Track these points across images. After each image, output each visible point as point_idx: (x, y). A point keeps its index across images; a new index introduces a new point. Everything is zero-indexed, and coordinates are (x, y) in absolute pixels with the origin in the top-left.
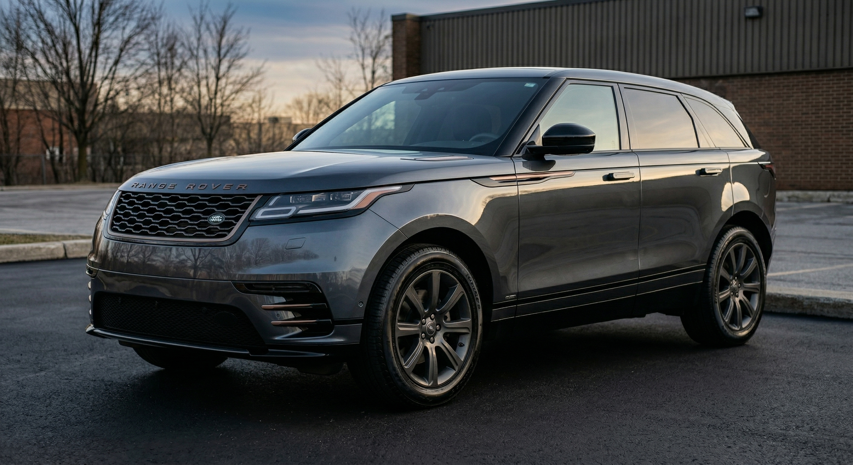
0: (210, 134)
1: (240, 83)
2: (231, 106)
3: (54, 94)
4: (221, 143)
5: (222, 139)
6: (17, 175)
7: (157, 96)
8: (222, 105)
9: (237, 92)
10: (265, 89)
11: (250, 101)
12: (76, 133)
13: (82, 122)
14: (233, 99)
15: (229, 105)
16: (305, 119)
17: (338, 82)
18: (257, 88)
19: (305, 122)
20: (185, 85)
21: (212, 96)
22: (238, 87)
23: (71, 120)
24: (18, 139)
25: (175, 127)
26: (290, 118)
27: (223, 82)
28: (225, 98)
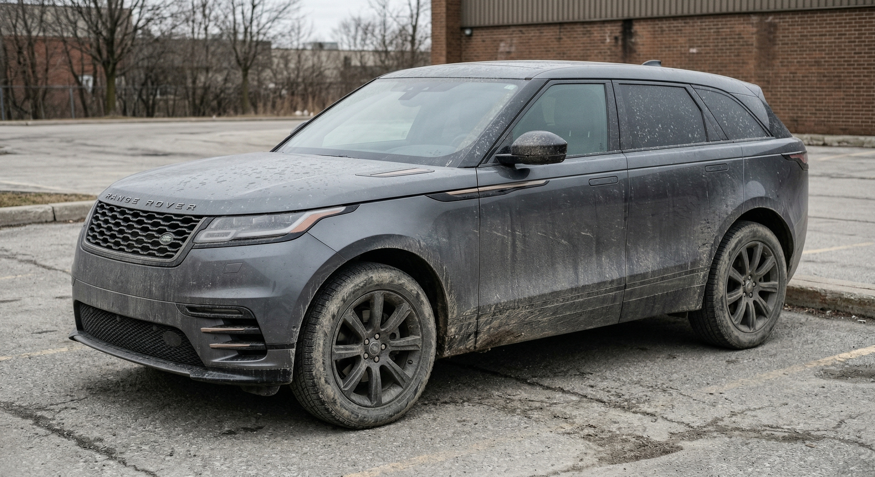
0: (245, 65)
1: (276, 11)
2: (268, 35)
3: (81, 24)
4: (259, 73)
5: (260, 68)
6: (45, 108)
7: (191, 23)
8: (258, 33)
9: (273, 20)
10: (303, 17)
11: (289, 28)
12: (106, 64)
13: (111, 52)
14: (270, 28)
15: (265, 34)
16: (352, 44)
17: (381, 8)
18: (295, 16)
19: (353, 48)
20: (220, 12)
21: (248, 24)
22: (274, 14)
23: (99, 51)
24: (47, 70)
25: (210, 57)
26: (336, 44)
27: (258, 9)
28: (261, 26)
